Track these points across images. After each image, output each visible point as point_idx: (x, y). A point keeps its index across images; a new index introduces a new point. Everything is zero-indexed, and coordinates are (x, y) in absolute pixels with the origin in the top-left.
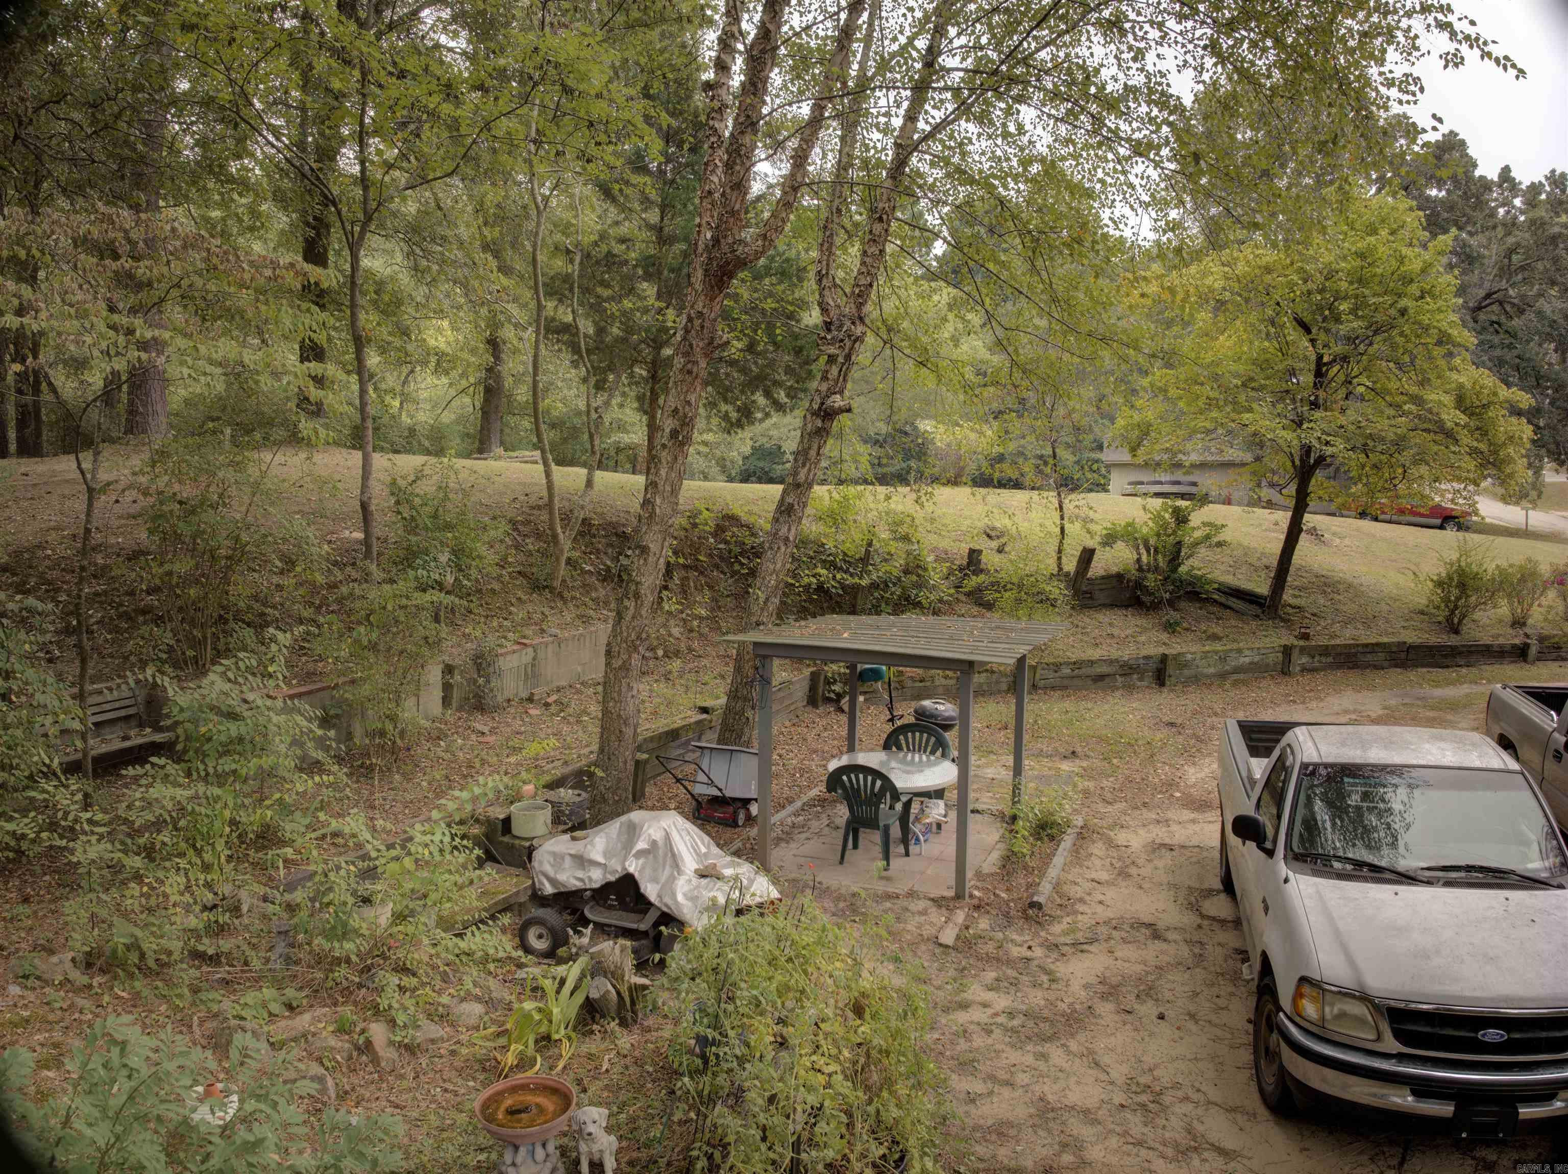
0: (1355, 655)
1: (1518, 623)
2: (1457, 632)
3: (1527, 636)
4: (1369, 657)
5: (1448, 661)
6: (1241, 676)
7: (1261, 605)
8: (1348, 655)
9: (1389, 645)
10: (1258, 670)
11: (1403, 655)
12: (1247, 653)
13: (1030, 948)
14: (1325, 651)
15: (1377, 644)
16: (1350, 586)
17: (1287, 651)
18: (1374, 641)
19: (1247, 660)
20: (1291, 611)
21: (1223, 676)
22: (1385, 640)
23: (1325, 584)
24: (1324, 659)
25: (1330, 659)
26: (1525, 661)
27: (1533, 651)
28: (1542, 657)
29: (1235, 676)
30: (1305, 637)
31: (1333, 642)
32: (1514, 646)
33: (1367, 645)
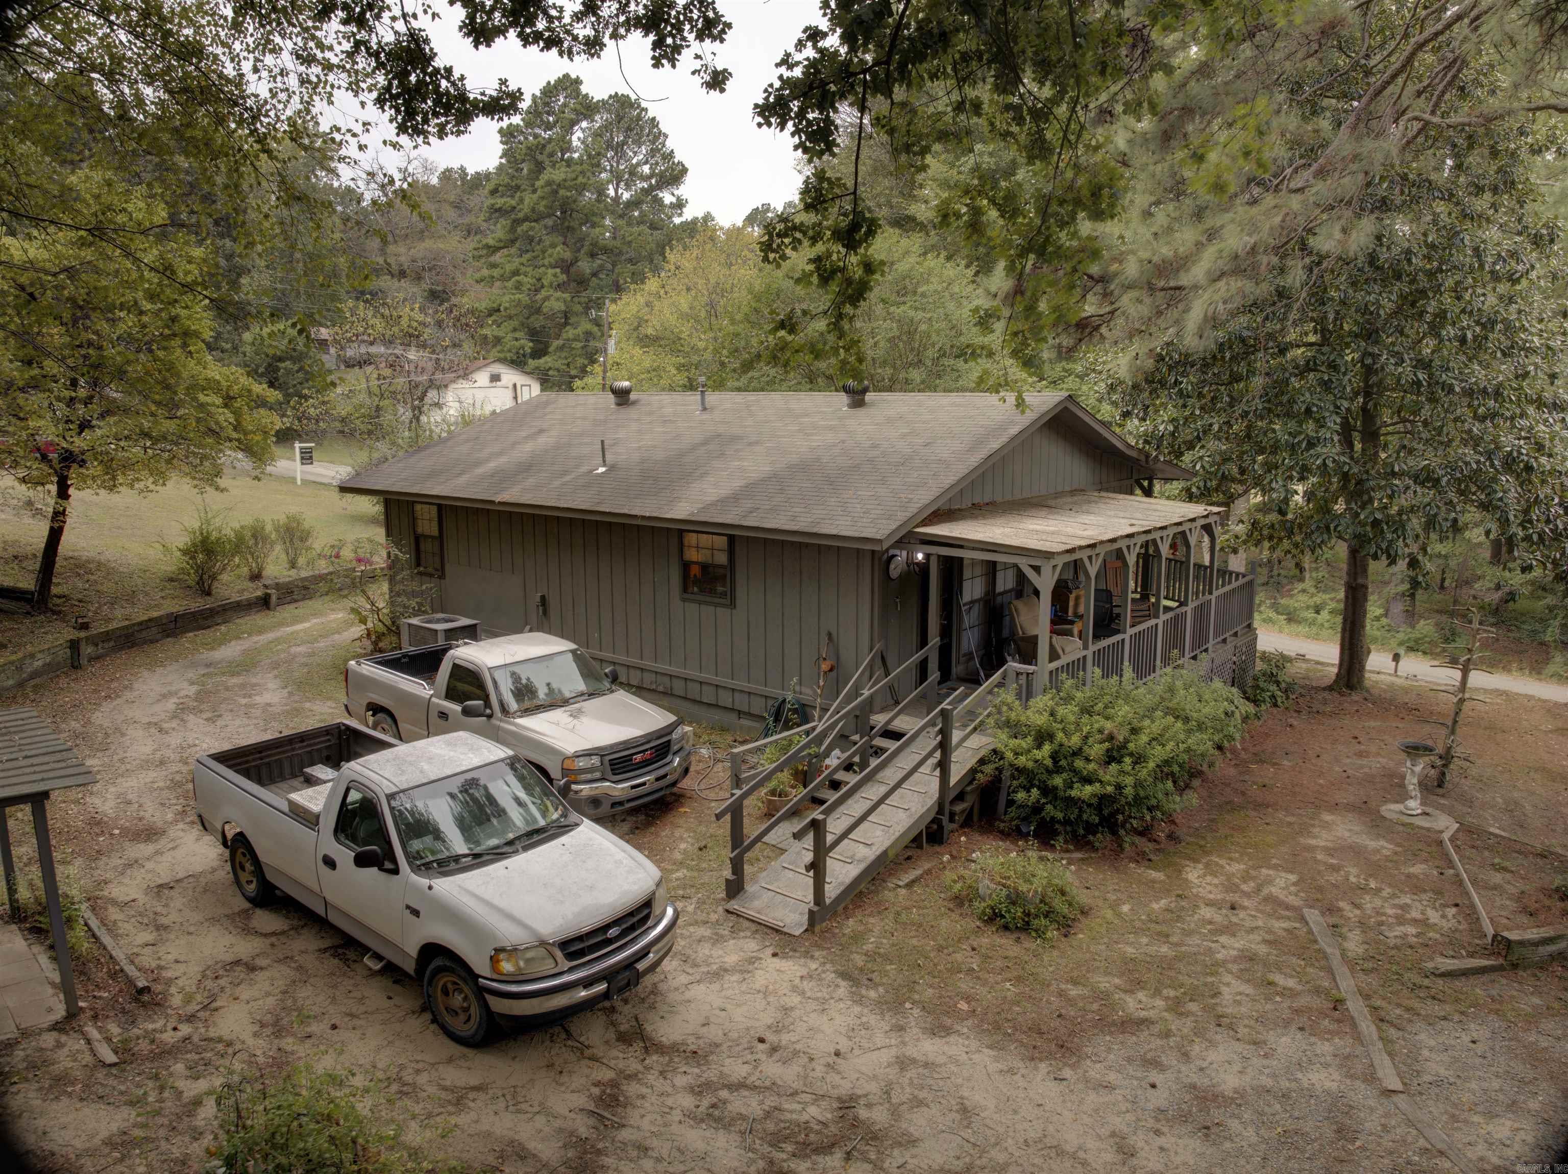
0: (132, 634)
1: (256, 577)
2: (209, 594)
3: (266, 586)
4: (144, 634)
5: (209, 622)
6: (37, 681)
7: (29, 601)
8: (127, 636)
9: (160, 617)
10: (51, 670)
11: (172, 626)
12: (39, 656)
13: (175, 1029)
14: (107, 636)
15: (150, 620)
16: (99, 564)
17: (74, 645)
18: (145, 618)
19: (40, 663)
20: (58, 601)
21: (21, 685)
22: (155, 614)
23: (77, 566)
24: (106, 645)
25: (112, 644)
26: (268, 608)
27: (274, 598)
28: (281, 602)
29: (32, 682)
30: (85, 626)
31: (110, 627)
32: (257, 598)
33: (141, 623)
